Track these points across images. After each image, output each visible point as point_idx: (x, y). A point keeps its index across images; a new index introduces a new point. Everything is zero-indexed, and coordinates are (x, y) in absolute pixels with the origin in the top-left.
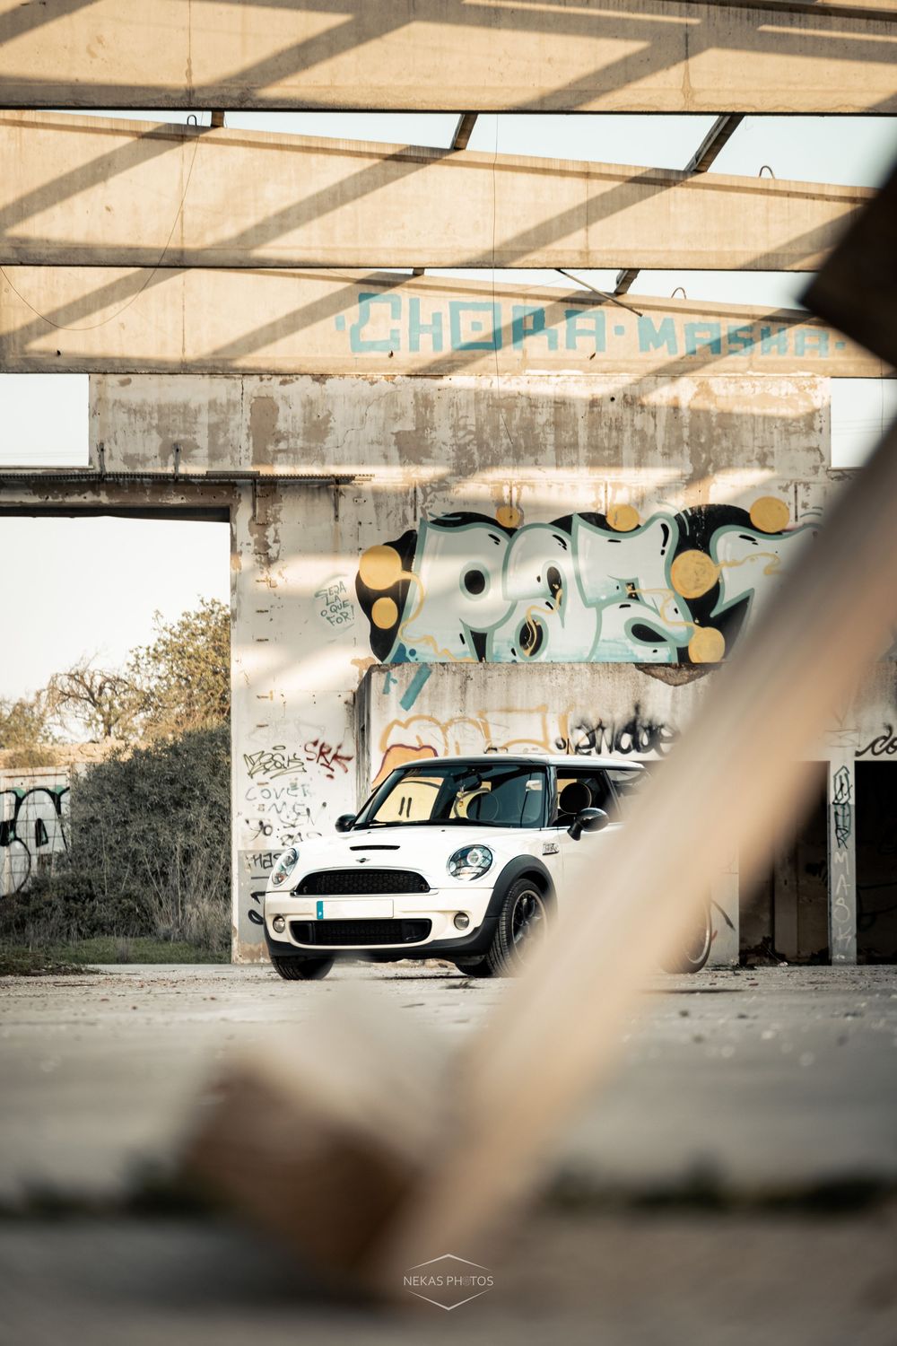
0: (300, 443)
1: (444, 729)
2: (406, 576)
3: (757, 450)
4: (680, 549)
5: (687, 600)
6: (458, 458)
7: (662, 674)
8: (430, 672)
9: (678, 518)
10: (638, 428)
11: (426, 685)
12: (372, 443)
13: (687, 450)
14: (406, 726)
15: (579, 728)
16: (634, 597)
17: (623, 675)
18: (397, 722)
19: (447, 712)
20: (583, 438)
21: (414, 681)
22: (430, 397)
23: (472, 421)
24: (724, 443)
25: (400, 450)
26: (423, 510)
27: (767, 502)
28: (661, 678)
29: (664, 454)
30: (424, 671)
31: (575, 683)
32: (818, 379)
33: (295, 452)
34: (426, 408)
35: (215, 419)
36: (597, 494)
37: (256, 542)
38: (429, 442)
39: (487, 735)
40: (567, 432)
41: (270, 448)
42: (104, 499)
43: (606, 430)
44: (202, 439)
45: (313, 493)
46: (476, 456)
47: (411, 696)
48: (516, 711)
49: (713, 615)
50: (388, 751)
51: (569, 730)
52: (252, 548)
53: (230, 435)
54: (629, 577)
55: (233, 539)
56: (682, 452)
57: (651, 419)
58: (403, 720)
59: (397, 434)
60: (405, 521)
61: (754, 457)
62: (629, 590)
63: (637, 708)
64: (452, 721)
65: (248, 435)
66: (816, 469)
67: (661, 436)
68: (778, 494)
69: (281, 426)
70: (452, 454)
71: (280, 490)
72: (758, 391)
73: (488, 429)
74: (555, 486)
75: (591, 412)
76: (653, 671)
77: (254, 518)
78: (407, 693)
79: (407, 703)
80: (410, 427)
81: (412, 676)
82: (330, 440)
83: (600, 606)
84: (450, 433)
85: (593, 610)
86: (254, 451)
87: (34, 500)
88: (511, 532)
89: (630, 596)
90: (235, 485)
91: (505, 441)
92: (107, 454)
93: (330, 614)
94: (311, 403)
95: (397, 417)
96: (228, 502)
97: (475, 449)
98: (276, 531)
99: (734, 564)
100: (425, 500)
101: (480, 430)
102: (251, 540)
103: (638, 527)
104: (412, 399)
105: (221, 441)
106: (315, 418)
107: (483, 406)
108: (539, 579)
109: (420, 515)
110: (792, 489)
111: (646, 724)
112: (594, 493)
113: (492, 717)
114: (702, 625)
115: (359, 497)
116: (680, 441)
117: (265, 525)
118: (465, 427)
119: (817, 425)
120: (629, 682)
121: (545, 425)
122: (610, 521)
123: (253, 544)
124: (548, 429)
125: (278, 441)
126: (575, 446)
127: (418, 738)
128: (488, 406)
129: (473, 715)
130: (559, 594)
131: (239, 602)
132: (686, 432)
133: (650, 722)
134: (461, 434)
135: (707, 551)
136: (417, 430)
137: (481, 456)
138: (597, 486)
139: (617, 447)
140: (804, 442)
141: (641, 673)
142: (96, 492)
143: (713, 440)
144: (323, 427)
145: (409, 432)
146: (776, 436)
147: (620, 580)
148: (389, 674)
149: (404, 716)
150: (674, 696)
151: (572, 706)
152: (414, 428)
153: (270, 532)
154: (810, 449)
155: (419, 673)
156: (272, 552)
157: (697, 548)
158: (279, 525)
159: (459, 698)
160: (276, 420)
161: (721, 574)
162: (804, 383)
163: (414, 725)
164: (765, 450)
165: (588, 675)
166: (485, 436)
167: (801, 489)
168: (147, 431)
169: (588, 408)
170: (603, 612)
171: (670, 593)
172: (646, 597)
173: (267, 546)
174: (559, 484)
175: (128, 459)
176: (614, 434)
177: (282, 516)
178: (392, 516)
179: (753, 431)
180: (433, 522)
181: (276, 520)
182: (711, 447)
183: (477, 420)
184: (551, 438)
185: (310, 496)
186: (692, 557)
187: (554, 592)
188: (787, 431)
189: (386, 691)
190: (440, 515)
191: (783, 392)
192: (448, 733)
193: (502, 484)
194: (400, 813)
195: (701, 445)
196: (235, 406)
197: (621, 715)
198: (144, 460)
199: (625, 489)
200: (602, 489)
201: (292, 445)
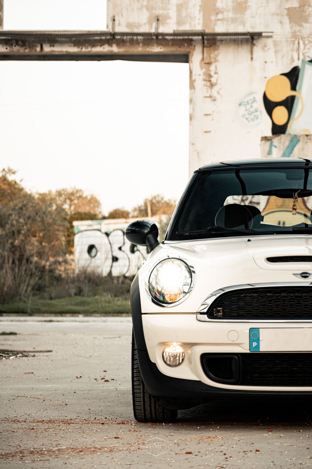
0: (231, 15)
2: (293, 93)
12: (273, 14)
25: (290, 18)
26: (303, 54)
33: (228, 20)
35: (181, 1)
37: (205, 73)
38: (307, 13)
41: (213, 18)
42: (115, 49)
44: (173, 13)
45: (239, 44)
52: (202, 77)
53: (189, 11)
55: (191, 72)
59: (288, 9)
60: (293, 61)
65: (200, 10)
69: (219, 5)
71: (219, 43)
77: (203, 59)
80: (296, 5)
82: (249, 13)
86: (204, 20)
87: (74, 50)
90: (192, 40)
92: (117, 22)
93: (247, 116)
96: (188, 50)
98: (217, 67)
100: (305, 48)
105: (184, 14)
109: (301, 57)
115: (265, 47)
117: (210, 64)
123: (202, 74)
125: (218, 14)
131: (194, 109)
136: (300, 7)
142: (110, 45)
144: (244, 5)
145: (295, 8)
152: (298, 6)
153: (213, 68)
156: (214, 80)
158: (218, 63)
160: (216, 2)
168: (140, 9)
173: (211, 76)
175: (129, 25)
177: (220, 58)
178: (285, 58)
180: (309, 61)
181: (217, 61)
185: (237, 46)
198: (139, 26)
201: (226, 16)
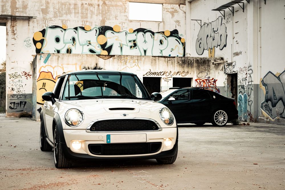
0: (21, 10)
1: (54, 68)
2: (43, 38)
3: (115, 15)
4: (99, 35)
5: (100, 45)
6: (54, 14)
7: (102, 57)
8: (50, 55)
9: (99, 28)
10: (91, 10)
11: (49, 58)
12: (36, 10)
13: (101, 15)
14: (45, 67)
15: (84, 68)
16: (90, 44)
17: (94, 57)
18: (43, 66)
19: (54, 64)
20: (80, 11)
21: (47, 57)
22: (49, 2)
23: (57, 7)
24: (108, 14)
25: (42, 12)
26: (47, 25)
27: (116, 26)
28: (102, 58)
29: (96, 15)
30: (49, 55)
31: (83, 59)
32: (127, 2)
33: (20, 12)
34: (48, 4)
35: (3, 4)
36: (83, 23)
37: (12, 30)
38: (48, 11)
39: (63, 70)
40: (77, 10)
41: (15, 11)
43: (85, 10)
45: (24, 20)
46: (58, 14)
47: (46, 61)
48: (70, 64)
49: (105, 48)
50: (41, 73)
51: (81, 69)
52: (11, 31)
53: (6, 8)
54: (89, 40)
55: (7, 29)
56: (100, 15)
57: (94, 8)
58: (44, 66)
59: (42, 9)
60: (43, 27)
61: (114, 17)
62: (89, 42)
63: (97, 64)
64: (55, 67)
65: (10, 8)
66: (126, 20)
67: (96, 12)
68: (119, 24)
69: (17, 6)
70: (53, 14)
71: (17, 19)
72: (115, 4)
73: (60, 9)
74: (74, 21)
75: (82, 6)
76: (100, 56)
77: (11, 25)
78: (45, 60)
79: (45, 62)
80: (44, 7)
81: (46, 56)
82: (28, 10)
83: (83, 45)
84: (53, 9)
85: (82, 46)
86: (11, 11)
88: (65, 30)
89: (89, 44)
90: (7, 18)
91: (64, 11)
93: (27, 45)
94: (24, 2)
95: (42, 5)
96: (6, 21)
97: (58, 13)
98: (16, 28)
99: (110, 38)
100: (47, 23)
101: (59, 9)
102: (11, 29)
103: (91, 30)
104: (45, 2)
105: (4, 9)
106: (24, 5)
107: (60, 4)
108: (71, 40)
109: (46, 26)
110: (121, 24)
111: (98, 68)
112: (82, 23)
113: (64, 66)
114: (103, 50)
115: (34, 21)
116: (99, 13)
117: (14, 27)
118: (56, 8)
119: (126, 11)
120: (95, 59)
121: (72, 8)
122: (85, 28)
123: (11, 30)
124: (73, 9)
125: (16, 9)
126: (78, 13)
127: (48, 70)
128: (61, 4)
129: (60, 65)
130: (75, 43)
131: (8, 42)
132: (101, 11)
133: (99, 67)
134: (55, 9)
135: (105, 35)
136: (46, 8)
137: (59, 14)
138: (83, 21)
139: (87, 14)
140: (124, 14)
141: (97, 57)
143: (106, 13)
144: (26, 7)
145: (44, 9)
146: (118, 13)
147: (87, 40)
148: (41, 56)
149: (44, 65)
150: (105, 62)
151: (82, 64)
152: (45, 8)
153: (15, 28)
154: (125, 16)
155: (48, 55)
156: (15, 32)
157: (103, 35)
158: (16, 27)
159: (57, 61)
160: (16, 5)
161: (107, 40)
162: (124, 3)
163: (47, 67)
164: (116, 15)
165: (86, 57)
166: (60, 10)
167: (123, 23)
169: (81, 6)
170: (84, 47)
171: (97, 43)
172: (92, 44)
173: (14, 31)
174: (75, 20)
176: (86, 11)
177: (17, 25)
178: (40, 26)
179: (114, 12)
180: (49, 27)
181: (16, 26)
182: (105, 14)
183: (58, 7)
184: (73, 11)
185: (23, 21)
186: (102, 36)
187: (74, 42)
188: (121, 12)
189: (40, 59)
190: (51, 26)
191: (120, 4)
192: (54, 69)
193: (63, 20)
194: (43, 86)
195: (103, 14)
196: (7, 1)
197: (93, 66)
199: (88, 22)
200: (84, 22)
201: (20, 10)
